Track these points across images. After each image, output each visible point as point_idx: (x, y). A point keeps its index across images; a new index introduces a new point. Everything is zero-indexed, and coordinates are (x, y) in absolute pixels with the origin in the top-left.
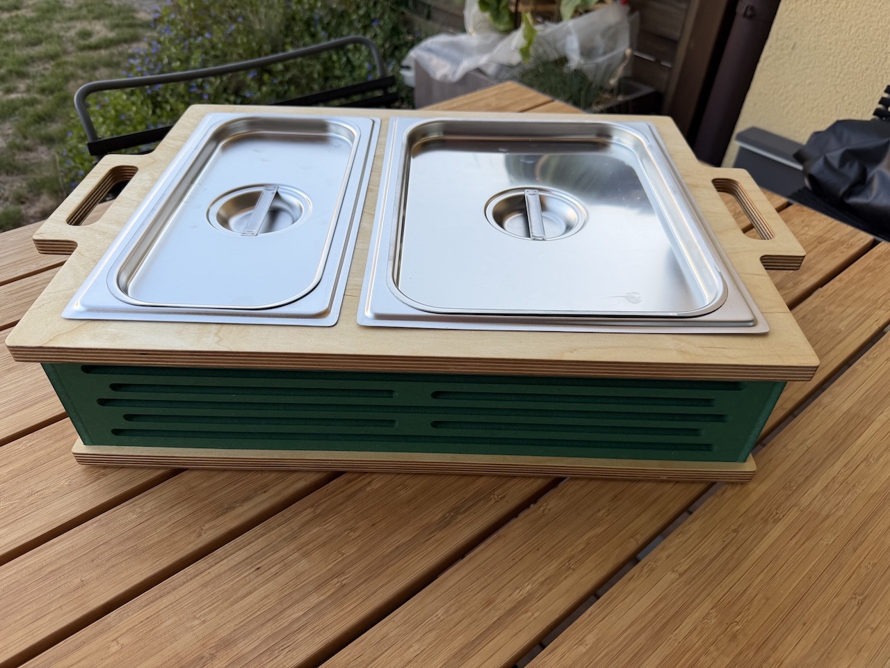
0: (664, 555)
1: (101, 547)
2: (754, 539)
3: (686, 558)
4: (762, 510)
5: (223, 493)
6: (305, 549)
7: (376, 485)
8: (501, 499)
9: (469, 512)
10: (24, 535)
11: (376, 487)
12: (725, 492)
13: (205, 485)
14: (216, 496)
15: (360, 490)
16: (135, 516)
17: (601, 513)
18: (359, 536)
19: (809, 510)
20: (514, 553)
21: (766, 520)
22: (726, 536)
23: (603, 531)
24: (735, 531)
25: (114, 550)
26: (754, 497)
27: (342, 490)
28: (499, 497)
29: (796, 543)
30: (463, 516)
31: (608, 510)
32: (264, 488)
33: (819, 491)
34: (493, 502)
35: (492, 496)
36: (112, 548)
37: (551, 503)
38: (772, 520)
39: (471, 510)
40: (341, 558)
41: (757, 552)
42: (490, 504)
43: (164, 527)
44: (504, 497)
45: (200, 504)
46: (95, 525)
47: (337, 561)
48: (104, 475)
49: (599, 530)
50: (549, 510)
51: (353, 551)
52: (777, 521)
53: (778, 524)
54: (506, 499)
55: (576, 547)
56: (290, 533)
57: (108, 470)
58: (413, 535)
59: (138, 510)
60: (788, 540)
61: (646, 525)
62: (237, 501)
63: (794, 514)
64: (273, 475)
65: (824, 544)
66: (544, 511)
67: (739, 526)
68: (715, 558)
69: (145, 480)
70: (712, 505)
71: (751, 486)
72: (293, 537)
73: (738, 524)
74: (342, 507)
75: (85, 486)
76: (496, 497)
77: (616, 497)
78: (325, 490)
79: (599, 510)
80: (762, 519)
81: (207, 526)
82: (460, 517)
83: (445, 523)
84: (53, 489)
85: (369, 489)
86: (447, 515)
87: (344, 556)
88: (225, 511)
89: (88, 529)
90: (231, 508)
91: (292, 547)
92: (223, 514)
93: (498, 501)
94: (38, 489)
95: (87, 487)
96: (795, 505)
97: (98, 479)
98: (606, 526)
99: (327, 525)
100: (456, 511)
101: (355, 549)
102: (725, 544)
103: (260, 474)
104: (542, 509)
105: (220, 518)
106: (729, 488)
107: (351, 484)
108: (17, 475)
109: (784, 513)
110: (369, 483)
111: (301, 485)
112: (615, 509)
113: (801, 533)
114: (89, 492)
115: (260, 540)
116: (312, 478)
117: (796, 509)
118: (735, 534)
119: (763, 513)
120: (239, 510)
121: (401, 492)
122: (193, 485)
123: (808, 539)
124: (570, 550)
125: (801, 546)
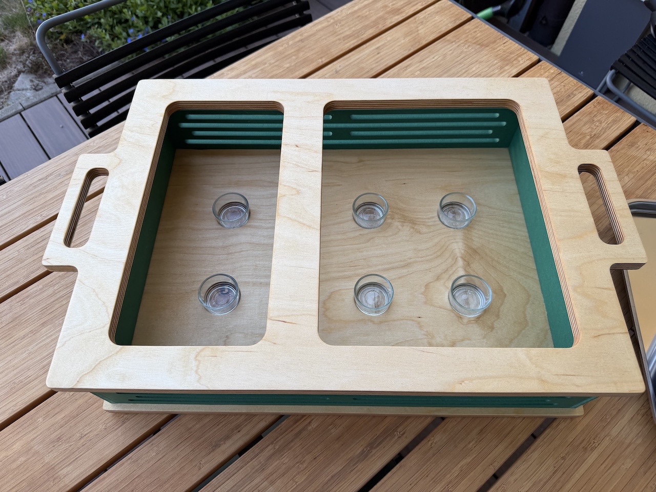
5: (211, 433)
9: (380, 447)
11: (314, 427)
14: (206, 436)
15: (304, 429)
16: (154, 454)
17: (471, 444)
18: (306, 468)
19: (617, 439)
20: (411, 480)
21: (586, 448)
22: (557, 463)
23: (472, 460)
24: (563, 458)
26: (579, 428)
27: (291, 429)
28: (401, 433)
29: (605, 467)
30: (376, 450)
31: (476, 442)
32: (238, 428)
34: (396, 437)
35: (396, 433)
37: (437, 438)
38: (590, 449)
39: (382, 445)
41: (577, 476)
42: (394, 440)
43: (175, 462)
44: (404, 433)
45: (196, 443)
46: (129, 462)
47: (293, 488)
48: (127, 419)
49: (468, 460)
50: (435, 443)
52: (593, 449)
53: (593, 453)
55: (453, 473)
56: (260, 465)
57: (129, 415)
59: (155, 449)
61: (500, 454)
62: (221, 439)
63: (606, 442)
65: (625, 468)
66: (432, 444)
67: (566, 454)
68: (547, 481)
70: (549, 436)
72: (262, 469)
74: (293, 444)
77: (481, 430)
78: (280, 429)
80: (583, 448)
81: (203, 461)
83: (364, 456)
84: (95, 433)
85: (310, 428)
86: (365, 449)
87: (297, 484)
88: (214, 448)
89: (125, 465)
90: (217, 446)
91: (262, 477)
92: (214, 450)
93: (400, 437)
94: (86, 433)
95: (118, 430)
96: (608, 435)
97: (124, 423)
98: (474, 456)
99: (284, 459)
100: (372, 446)
101: (304, 478)
102: (555, 469)
106: (562, 421)
107: (297, 424)
109: (599, 442)
110: (310, 423)
111: (262, 425)
112: (480, 441)
113: (608, 460)
114: (120, 434)
115: (240, 471)
116: (270, 420)
117: (608, 438)
118: (563, 461)
119: (585, 442)
120: (223, 447)
121: (333, 431)
122: (190, 426)
123: (613, 464)
124: (449, 476)
125: (608, 470)
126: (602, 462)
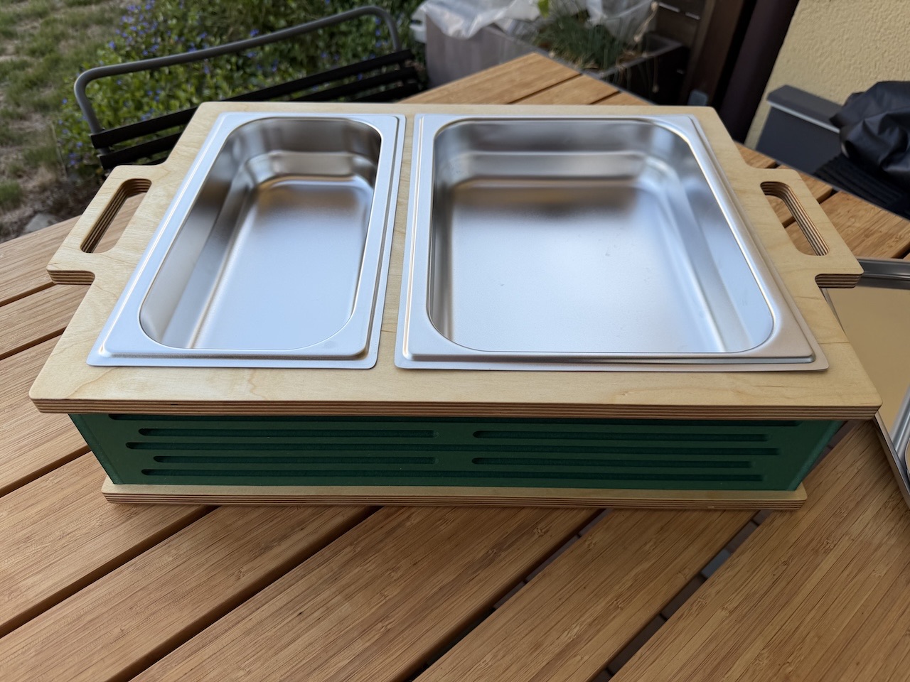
0: (713, 591)
1: (139, 594)
2: (806, 571)
3: (736, 594)
4: (813, 539)
5: (260, 530)
6: (347, 591)
7: (415, 520)
8: (545, 533)
9: (512, 548)
10: (59, 581)
11: (415, 522)
12: (773, 521)
13: (240, 523)
14: (253, 535)
15: (400, 525)
16: (171, 559)
17: (648, 546)
18: (401, 576)
19: (861, 538)
20: (561, 592)
21: (817, 551)
22: (776, 569)
23: (649, 567)
24: (786, 563)
25: (152, 596)
26: (804, 525)
27: (381, 525)
28: (543, 531)
29: (848, 575)
30: (507, 553)
31: (655, 543)
32: (301, 525)
33: (871, 517)
34: (536, 536)
35: (535, 530)
36: (150, 594)
37: (597, 537)
38: (823, 551)
39: (515, 546)
40: (384, 601)
41: (809, 586)
42: (534, 539)
43: (202, 570)
44: (547, 531)
45: (236, 544)
46: (131, 569)
47: (381, 604)
48: (136, 514)
49: (646, 565)
50: (595, 544)
51: (395, 593)
52: (827, 552)
53: (829, 556)
54: (549, 534)
55: (624, 584)
56: (331, 574)
57: (140, 508)
58: (457, 575)
59: (174, 552)
60: (840, 572)
61: (692, 559)
62: (274, 540)
63: (845, 543)
64: (310, 511)
65: (877, 575)
66: (589, 545)
67: (789, 558)
68: (766, 593)
69: (178, 518)
70: (761, 535)
71: (800, 514)
72: (335, 578)
73: (789, 555)
74: (382, 545)
75: (118, 526)
76: (539, 531)
77: (662, 528)
78: (363, 526)
79: (646, 544)
80: (813, 549)
81: (245, 568)
82: (503, 554)
83: (489, 561)
84: (84, 531)
85: (408, 524)
86: (490, 552)
87: (387, 598)
88: (263, 551)
89: (124, 573)
90: (268, 548)
91: (334, 589)
92: (261, 554)
93: (542, 536)
94: (70, 531)
95: (120, 527)
96: (846, 534)
97: (129, 518)
98: (654, 561)
99: (368, 565)
100: (499, 547)
101: (398, 591)
102: (775, 577)
103: (296, 510)
104: (587, 543)
105: (258, 559)
106: (778, 516)
107: (390, 519)
108: (47, 515)
109: (835, 542)
110: (408, 518)
111: (338, 520)
112: (661, 542)
113: (853, 564)
114: (122, 532)
115: (300, 582)
116: (350, 513)
117: (847, 538)
118: (785, 567)
119: (814, 543)
120: (276, 550)
121: (442, 527)
122: (229, 523)
123: (859, 571)
124: (617, 587)
125: (853, 579)
126: (843, 568)
